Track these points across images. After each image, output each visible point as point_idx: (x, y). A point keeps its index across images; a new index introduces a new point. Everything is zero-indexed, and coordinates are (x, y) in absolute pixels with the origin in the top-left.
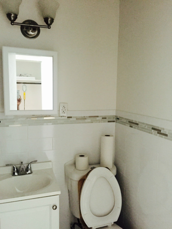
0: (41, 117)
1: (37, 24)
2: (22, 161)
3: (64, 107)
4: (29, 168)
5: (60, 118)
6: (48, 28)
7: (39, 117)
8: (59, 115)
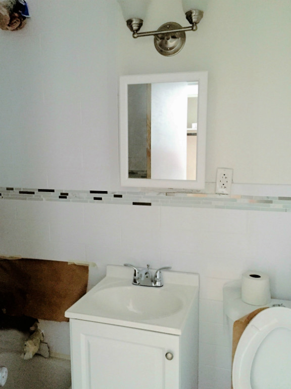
0: (183, 192)
1: (181, 27)
2: (149, 263)
3: (224, 176)
4: (158, 277)
5: (218, 196)
6: (192, 29)
7: (179, 192)
8: (215, 190)
